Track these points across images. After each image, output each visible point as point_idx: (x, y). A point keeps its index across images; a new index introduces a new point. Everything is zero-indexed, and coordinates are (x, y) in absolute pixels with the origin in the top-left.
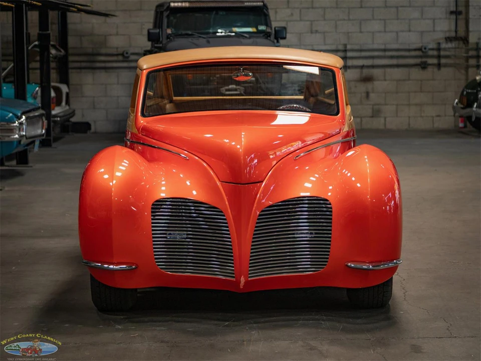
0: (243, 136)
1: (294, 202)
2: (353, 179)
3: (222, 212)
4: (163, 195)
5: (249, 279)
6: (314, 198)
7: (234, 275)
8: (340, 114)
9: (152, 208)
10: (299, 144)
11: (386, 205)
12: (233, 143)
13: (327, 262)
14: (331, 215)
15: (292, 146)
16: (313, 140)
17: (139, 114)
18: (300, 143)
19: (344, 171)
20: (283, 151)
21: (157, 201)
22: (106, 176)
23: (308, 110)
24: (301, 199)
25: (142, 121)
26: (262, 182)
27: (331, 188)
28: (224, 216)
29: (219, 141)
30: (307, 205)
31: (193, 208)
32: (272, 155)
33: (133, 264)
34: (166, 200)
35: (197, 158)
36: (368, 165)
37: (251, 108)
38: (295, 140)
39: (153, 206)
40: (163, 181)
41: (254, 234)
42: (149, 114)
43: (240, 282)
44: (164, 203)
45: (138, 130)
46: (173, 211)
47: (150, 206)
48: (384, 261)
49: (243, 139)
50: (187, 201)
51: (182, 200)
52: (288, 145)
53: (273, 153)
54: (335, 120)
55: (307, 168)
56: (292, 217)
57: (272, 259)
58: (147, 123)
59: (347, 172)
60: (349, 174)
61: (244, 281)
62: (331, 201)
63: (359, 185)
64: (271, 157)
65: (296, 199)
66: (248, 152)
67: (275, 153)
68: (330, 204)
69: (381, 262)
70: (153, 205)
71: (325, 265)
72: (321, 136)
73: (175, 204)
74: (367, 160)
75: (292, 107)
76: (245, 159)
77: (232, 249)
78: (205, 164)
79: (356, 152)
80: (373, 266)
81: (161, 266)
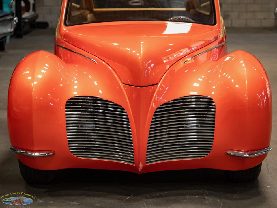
0: (142, 45)
1: (184, 100)
2: (233, 81)
3: (124, 109)
4: (75, 93)
5: (147, 164)
6: (200, 97)
7: (134, 161)
8: (217, 24)
9: (66, 105)
10: (186, 51)
11: (259, 101)
12: (134, 52)
13: (210, 149)
14: (215, 112)
15: (181, 52)
16: (197, 46)
17: (63, 24)
18: (187, 49)
19: (224, 74)
20: (174, 56)
21: (71, 99)
22: (30, 78)
23: (192, 20)
24: (190, 97)
25: (65, 29)
26: (158, 84)
27: (214, 87)
28: (126, 112)
29: (122, 49)
30: (194, 103)
31: (100, 105)
32: (166, 59)
33: (51, 151)
34: (78, 98)
35: (104, 63)
36: (245, 69)
37: (148, 19)
38: (184, 47)
39: (67, 104)
40: (76, 80)
41: (151, 128)
42: (70, 24)
43: (139, 167)
44: (76, 100)
45: (61, 36)
46: (83, 107)
47: (65, 103)
48: (257, 150)
49: (141, 48)
50: (95, 99)
51: (91, 98)
52: (178, 52)
53: (166, 58)
54: (213, 29)
55: (195, 71)
56: (183, 113)
57: (165, 148)
58: (69, 30)
59: (227, 75)
60: (229, 77)
61: (142, 166)
62: (214, 99)
63: (237, 86)
64: (165, 61)
65: (186, 97)
66: (146, 59)
67: (168, 58)
68: (214, 102)
69: (254, 150)
70: (67, 102)
71: (209, 152)
72: (203, 42)
73: (86, 101)
74: (243, 65)
75: (180, 18)
76: (143, 65)
77: (132, 140)
78: (110, 68)
79: (232, 57)
80: (249, 155)
81: (73, 153)
